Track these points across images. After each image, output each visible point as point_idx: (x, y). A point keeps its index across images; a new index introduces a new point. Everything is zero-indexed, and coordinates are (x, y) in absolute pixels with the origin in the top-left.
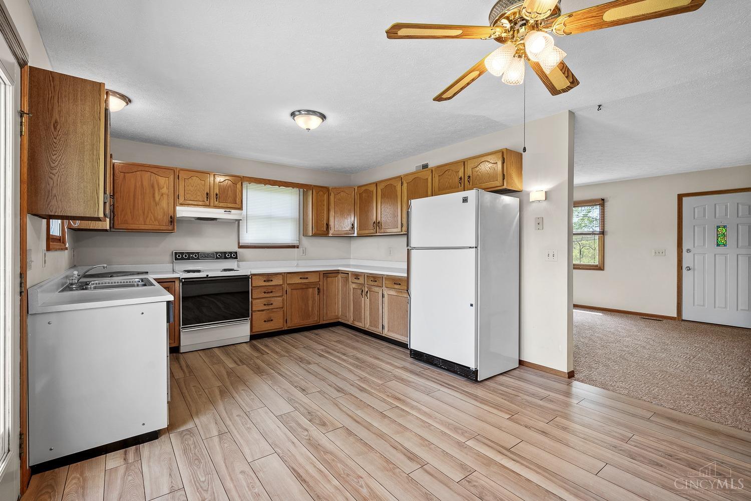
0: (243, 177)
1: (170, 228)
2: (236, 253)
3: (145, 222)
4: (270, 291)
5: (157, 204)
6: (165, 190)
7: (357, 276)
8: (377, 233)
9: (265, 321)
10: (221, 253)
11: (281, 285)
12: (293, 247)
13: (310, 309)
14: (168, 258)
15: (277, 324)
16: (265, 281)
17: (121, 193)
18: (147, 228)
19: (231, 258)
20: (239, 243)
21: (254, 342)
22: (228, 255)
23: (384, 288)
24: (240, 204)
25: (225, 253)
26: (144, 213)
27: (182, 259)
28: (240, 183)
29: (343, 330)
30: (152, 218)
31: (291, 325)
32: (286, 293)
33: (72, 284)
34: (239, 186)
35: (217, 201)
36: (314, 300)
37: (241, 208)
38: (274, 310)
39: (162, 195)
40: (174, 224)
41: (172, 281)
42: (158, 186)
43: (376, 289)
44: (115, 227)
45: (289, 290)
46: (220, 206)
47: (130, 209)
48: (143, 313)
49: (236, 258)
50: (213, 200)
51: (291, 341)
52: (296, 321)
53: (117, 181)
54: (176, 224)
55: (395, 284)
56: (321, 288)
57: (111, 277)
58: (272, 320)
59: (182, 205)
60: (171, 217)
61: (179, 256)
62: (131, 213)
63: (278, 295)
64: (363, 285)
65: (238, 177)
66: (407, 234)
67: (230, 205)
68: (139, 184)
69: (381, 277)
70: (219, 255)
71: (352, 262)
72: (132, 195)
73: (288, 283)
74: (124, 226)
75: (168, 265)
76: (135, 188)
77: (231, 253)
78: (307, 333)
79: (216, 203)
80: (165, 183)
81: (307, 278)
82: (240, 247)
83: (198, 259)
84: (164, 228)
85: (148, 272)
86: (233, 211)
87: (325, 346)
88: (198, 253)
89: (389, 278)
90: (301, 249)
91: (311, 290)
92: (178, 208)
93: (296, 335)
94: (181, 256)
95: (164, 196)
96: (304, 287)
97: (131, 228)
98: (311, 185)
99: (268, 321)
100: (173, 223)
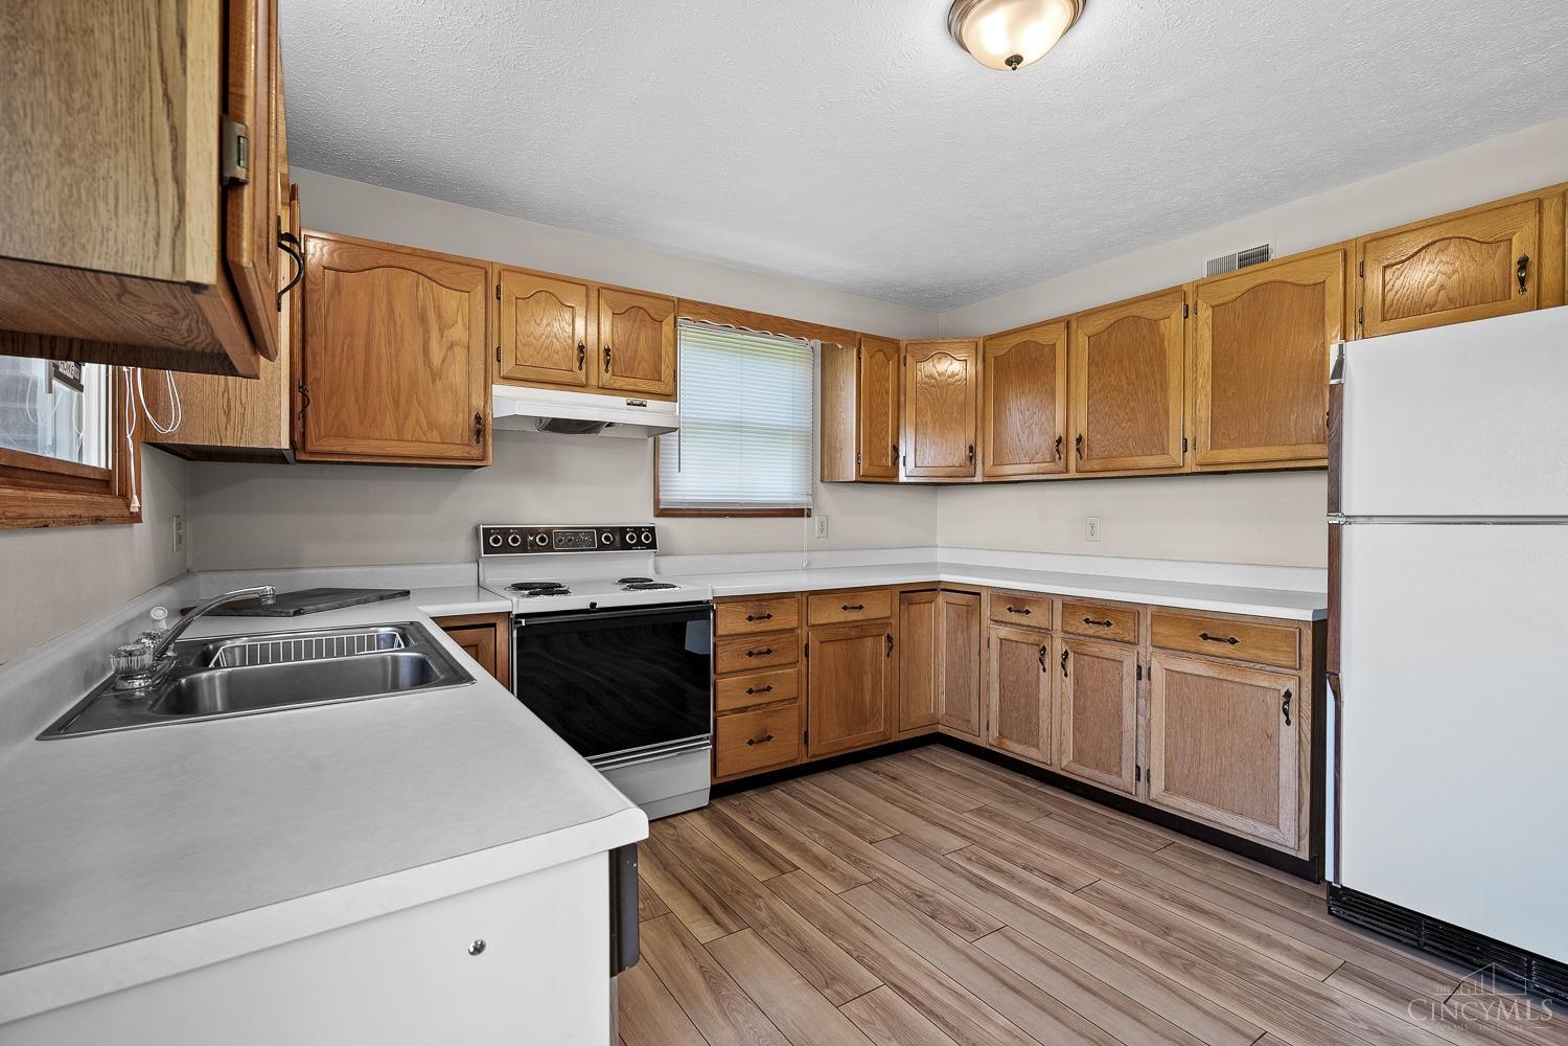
0: (679, 299)
1: (475, 452)
2: (652, 530)
3: (400, 431)
4: (764, 649)
5: (435, 375)
6: (458, 332)
7: (1018, 603)
8: (1067, 471)
9: (751, 742)
10: (612, 530)
11: (792, 630)
12: (798, 513)
13: (868, 699)
14: (463, 545)
15: (783, 751)
16: (750, 619)
17: (326, 336)
18: (406, 452)
19: (639, 544)
20: (657, 502)
21: (722, 807)
22: (632, 538)
23: (1145, 646)
24: (671, 384)
25: (623, 531)
26: (397, 403)
27: (506, 548)
28: (671, 317)
29: (959, 761)
30: (424, 421)
31: (819, 749)
32: (807, 656)
33: (128, 674)
34: (667, 328)
35: (607, 371)
36: (877, 673)
37: (671, 396)
38: (774, 707)
39: (451, 346)
40: (485, 441)
41: (486, 623)
42: (440, 317)
43: (1109, 650)
44: (309, 447)
45: (814, 644)
46: (616, 385)
47: (356, 389)
48: (479, 949)
49: (653, 546)
50: (596, 371)
51: (833, 806)
52: (831, 738)
53: (316, 296)
54: (490, 439)
55: (1205, 637)
56: (895, 637)
57: (297, 613)
58: (770, 738)
59: (508, 379)
60: (478, 419)
61: (496, 541)
62: (357, 402)
63: (786, 661)
64: (1046, 632)
65: (666, 299)
66: (1331, 470)
67: (643, 385)
68: (381, 311)
69: (1133, 611)
70: (607, 538)
71: (942, 556)
72: (360, 343)
73: (813, 621)
74: (336, 445)
75: (463, 566)
76: (370, 324)
77: (638, 530)
78: (858, 772)
79: (606, 377)
80: (458, 308)
81: (861, 607)
82: (661, 513)
83: (549, 548)
84: (456, 451)
85: (407, 593)
86: (652, 404)
87: (964, 836)
88: (549, 531)
89: (1167, 616)
90: (815, 520)
91: (869, 642)
92: (498, 390)
93: (831, 779)
94: (500, 541)
95: (457, 349)
96: (853, 633)
97: (358, 451)
98: (855, 333)
99: (760, 741)
100: (484, 436)
